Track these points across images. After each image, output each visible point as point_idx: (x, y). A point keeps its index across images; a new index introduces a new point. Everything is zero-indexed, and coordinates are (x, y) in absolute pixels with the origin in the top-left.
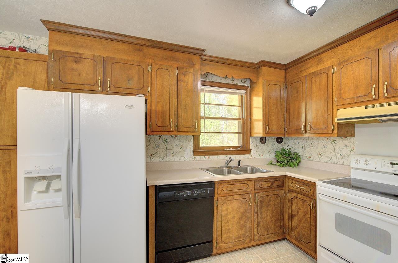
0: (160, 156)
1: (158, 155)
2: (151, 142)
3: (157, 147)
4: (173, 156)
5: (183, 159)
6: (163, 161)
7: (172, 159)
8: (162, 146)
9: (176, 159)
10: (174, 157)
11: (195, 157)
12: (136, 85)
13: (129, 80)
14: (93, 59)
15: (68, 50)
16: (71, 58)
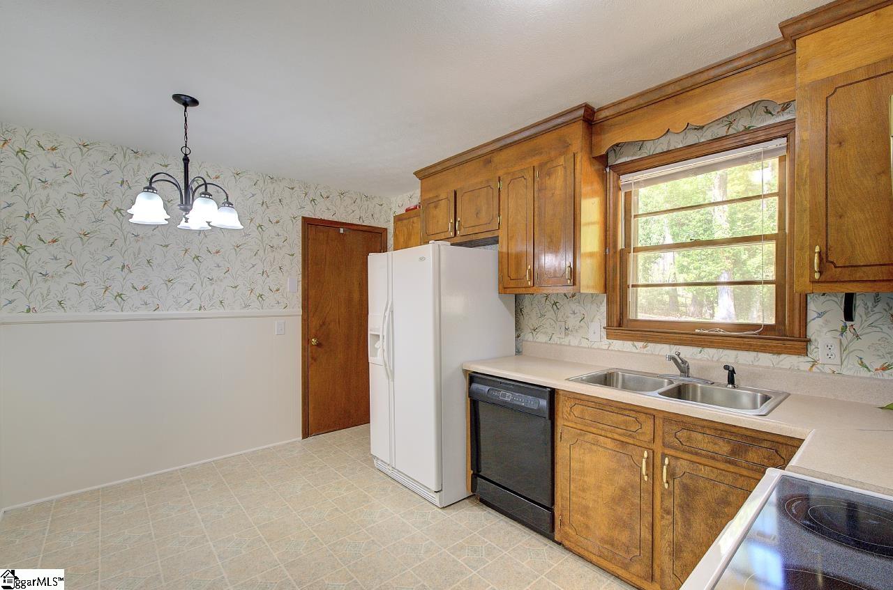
0: (546, 333)
1: (543, 330)
2: (534, 306)
3: (543, 316)
4: (566, 335)
5: (585, 343)
6: (551, 342)
7: (566, 341)
8: (550, 314)
9: (573, 340)
10: (570, 337)
11: (610, 341)
12: (484, 217)
13: (477, 213)
14: (447, 198)
15: (431, 195)
16: (433, 205)
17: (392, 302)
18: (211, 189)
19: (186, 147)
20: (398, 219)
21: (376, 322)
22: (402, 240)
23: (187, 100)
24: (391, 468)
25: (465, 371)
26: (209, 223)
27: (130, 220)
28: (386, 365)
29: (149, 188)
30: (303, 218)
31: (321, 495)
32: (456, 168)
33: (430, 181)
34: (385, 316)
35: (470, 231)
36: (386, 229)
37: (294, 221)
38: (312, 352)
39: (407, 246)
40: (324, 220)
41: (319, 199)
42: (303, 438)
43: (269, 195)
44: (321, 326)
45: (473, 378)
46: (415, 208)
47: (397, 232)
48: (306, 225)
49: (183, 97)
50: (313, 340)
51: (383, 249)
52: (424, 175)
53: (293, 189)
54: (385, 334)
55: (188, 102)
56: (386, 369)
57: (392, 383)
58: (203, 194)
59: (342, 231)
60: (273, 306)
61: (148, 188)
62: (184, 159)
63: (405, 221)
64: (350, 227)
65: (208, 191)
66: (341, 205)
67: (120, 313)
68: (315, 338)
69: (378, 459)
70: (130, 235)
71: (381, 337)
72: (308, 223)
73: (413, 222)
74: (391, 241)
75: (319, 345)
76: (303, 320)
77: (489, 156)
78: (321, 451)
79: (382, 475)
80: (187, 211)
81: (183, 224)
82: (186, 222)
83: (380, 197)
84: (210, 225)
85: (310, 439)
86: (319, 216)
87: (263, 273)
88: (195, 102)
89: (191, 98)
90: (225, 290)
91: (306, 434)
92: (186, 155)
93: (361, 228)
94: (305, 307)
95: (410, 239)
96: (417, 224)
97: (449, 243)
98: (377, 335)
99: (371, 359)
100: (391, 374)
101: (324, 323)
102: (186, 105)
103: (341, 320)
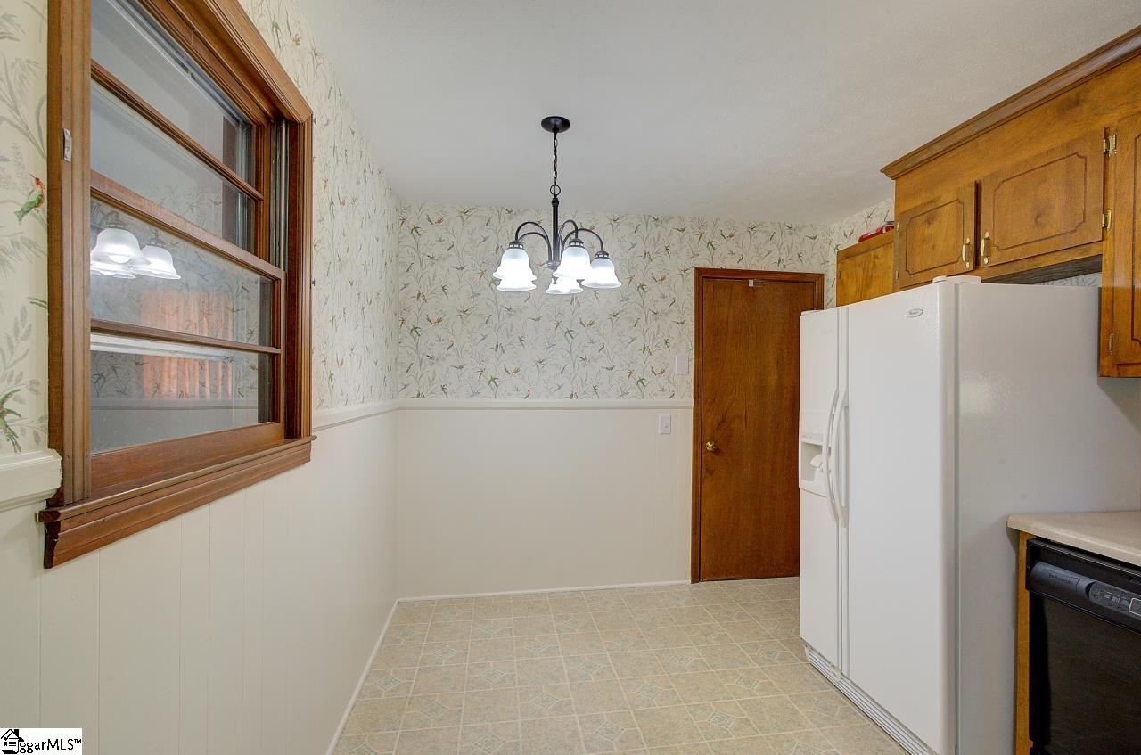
12: (1057, 221)
13: (1038, 216)
14: (957, 200)
15: (918, 202)
16: (923, 218)
17: (847, 391)
18: (581, 235)
19: (555, 185)
20: (845, 256)
21: (813, 422)
22: (852, 289)
23: (558, 123)
24: (838, 674)
25: (1015, 535)
26: (579, 281)
27: (498, 288)
28: (832, 497)
29: (516, 243)
30: (697, 269)
31: (721, 686)
32: (980, 140)
33: (917, 177)
34: (832, 416)
35: (1018, 253)
36: (821, 276)
37: (685, 275)
38: (705, 461)
39: (862, 296)
40: (726, 270)
41: (718, 241)
42: (693, 582)
43: (652, 243)
44: (719, 424)
45: (1037, 550)
46: (880, 232)
47: (844, 277)
48: (701, 278)
49: (553, 121)
50: (709, 444)
51: (818, 305)
52: (899, 170)
53: (683, 230)
54: (833, 445)
55: (557, 125)
56: (834, 506)
57: (844, 530)
58: (573, 242)
59: (751, 283)
60: (656, 394)
61: (513, 243)
62: (553, 202)
63: (859, 258)
64: (766, 277)
65: (579, 237)
66: (750, 244)
67: (493, 400)
68: (711, 440)
69: (812, 648)
70: (503, 309)
71: (824, 450)
72: (704, 276)
73: (876, 257)
74: (830, 292)
75: (716, 451)
76: (696, 414)
77: (1072, 93)
78: (718, 608)
79: (819, 677)
80: (554, 268)
81: (552, 287)
82: (555, 283)
83: (812, 226)
84: (581, 286)
85: (702, 584)
86: (718, 265)
87: (645, 348)
88: (566, 124)
89: (561, 118)
90: (599, 373)
91: (696, 577)
92: (555, 195)
93: (783, 277)
94: (698, 396)
95: (868, 286)
96: (887, 259)
97: (978, 279)
98: (816, 446)
99: (803, 484)
100: (842, 514)
101: (723, 421)
102: (556, 130)
103: (748, 414)
